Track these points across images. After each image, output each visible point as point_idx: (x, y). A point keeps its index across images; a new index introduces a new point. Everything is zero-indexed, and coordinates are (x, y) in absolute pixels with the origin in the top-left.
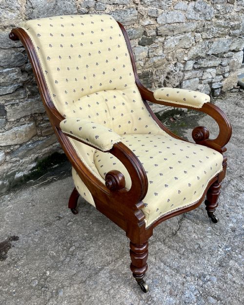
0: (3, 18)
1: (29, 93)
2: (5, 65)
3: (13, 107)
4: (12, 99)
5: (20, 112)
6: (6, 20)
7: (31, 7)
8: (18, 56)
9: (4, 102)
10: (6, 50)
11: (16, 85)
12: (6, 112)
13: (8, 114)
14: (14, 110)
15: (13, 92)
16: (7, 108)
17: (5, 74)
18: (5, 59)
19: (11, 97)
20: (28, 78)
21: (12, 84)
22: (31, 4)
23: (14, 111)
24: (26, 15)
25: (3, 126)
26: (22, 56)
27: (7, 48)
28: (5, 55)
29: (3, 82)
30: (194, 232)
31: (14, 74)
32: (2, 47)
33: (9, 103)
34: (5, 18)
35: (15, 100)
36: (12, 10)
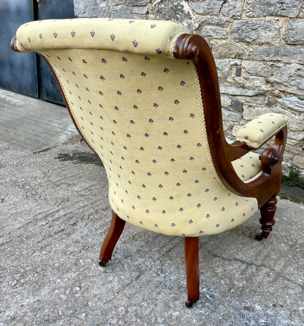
0: (261, 36)
1: (267, 102)
2: (253, 73)
3: (249, 108)
4: (251, 102)
5: (254, 115)
6: (263, 38)
7: (291, 28)
8: (265, 67)
9: (244, 102)
10: (256, 62)
11: (257, 92)
12: (243, 110)
13: (244, 112)
14: (249, 110)
15: (252, 96)
16: (244, 107)
17: (251, 80)
18: (254, 68)
19: (250, 99)
20: (270, 89)
21: (253, 90)
22: (292, 26)
23: (249, 112)
24: (284, 36)
25: (238, 120)
26: (268, 69)
27: (258, 60)
28: (255, 65)
29: (249, 86)
30: (225, 270)
31: (258, 82)
32: (255, 59)
33: (247, 104)
34: (263, 36)
35: (253, 103)
36: (270, 30)
